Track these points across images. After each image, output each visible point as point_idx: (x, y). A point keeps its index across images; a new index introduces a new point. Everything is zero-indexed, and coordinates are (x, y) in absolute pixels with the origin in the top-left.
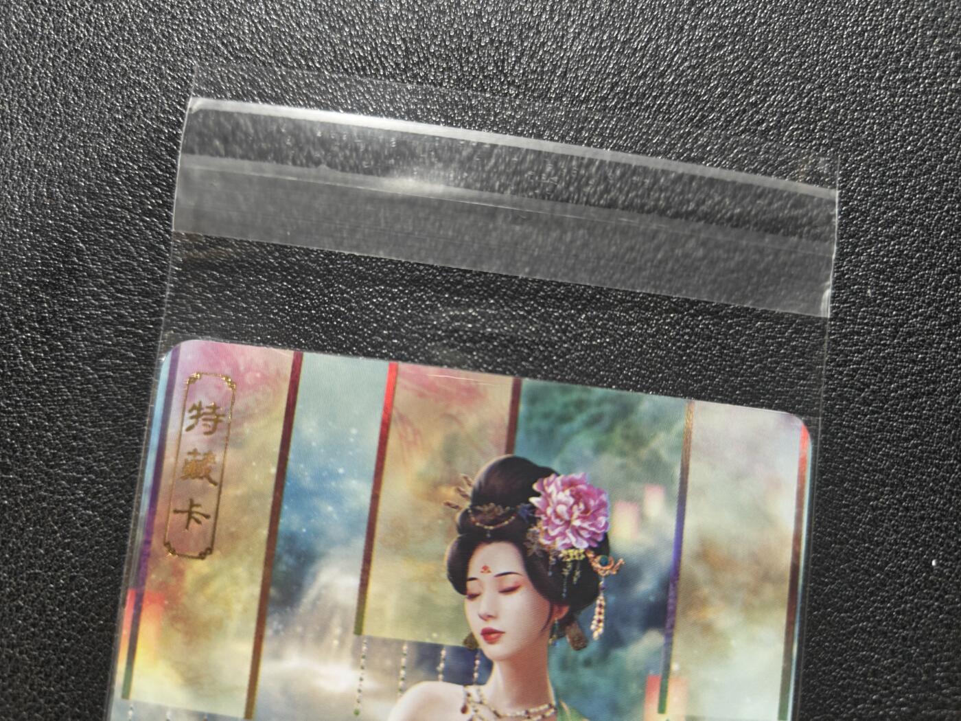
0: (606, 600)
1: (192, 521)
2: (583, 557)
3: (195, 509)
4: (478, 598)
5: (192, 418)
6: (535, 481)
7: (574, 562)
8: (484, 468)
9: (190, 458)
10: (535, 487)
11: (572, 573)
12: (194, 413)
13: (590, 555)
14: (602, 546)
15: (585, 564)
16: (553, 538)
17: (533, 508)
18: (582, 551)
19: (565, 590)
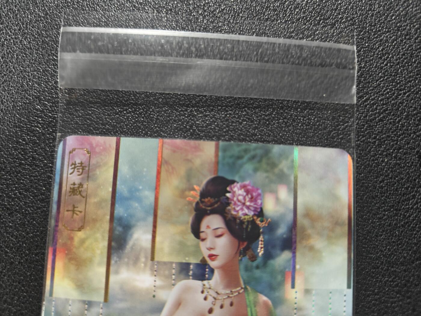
0: (263, 238)
1: (75, 215)
2: (251, 219)
3: (75, 209)
4: (205, 241)
5: (72, 169)
6: (228, 186)
7: (248, 221)
8: (205, 182)
9: (72, 186)
10: (228, 189)
11: (247, 227)
12: (73, 166)
13: (255, 218)
14: (260, 213)
15: (253, 222)
16: (238, 211)
17: (228, 198)
18: (251, 216)
19: (244, 234)
